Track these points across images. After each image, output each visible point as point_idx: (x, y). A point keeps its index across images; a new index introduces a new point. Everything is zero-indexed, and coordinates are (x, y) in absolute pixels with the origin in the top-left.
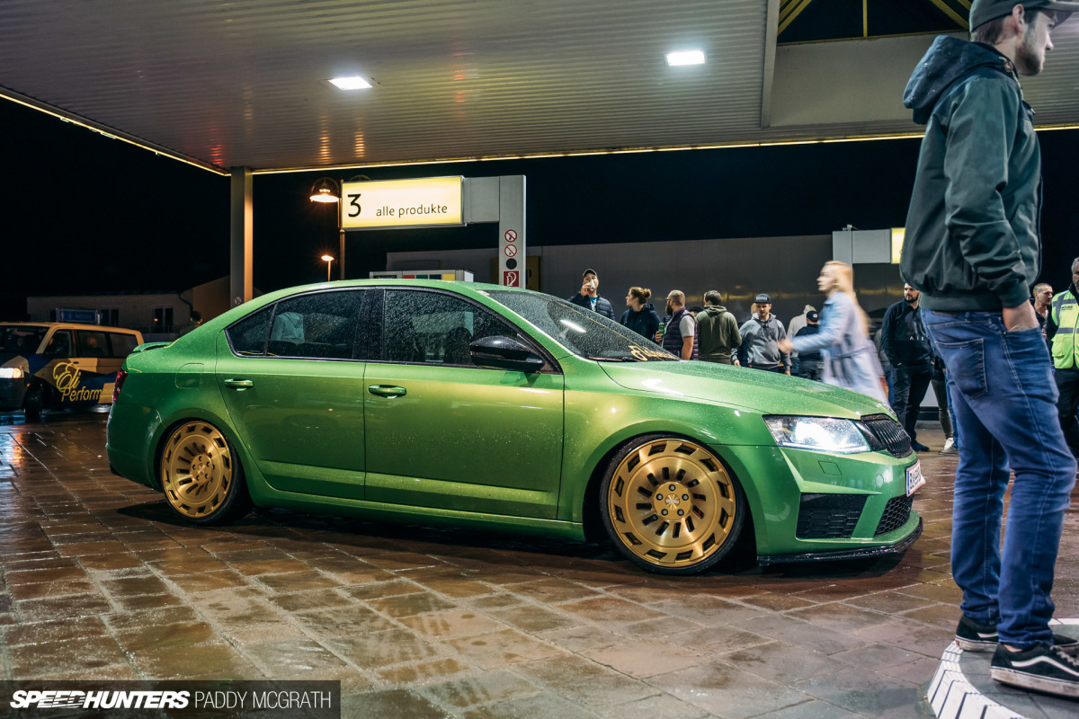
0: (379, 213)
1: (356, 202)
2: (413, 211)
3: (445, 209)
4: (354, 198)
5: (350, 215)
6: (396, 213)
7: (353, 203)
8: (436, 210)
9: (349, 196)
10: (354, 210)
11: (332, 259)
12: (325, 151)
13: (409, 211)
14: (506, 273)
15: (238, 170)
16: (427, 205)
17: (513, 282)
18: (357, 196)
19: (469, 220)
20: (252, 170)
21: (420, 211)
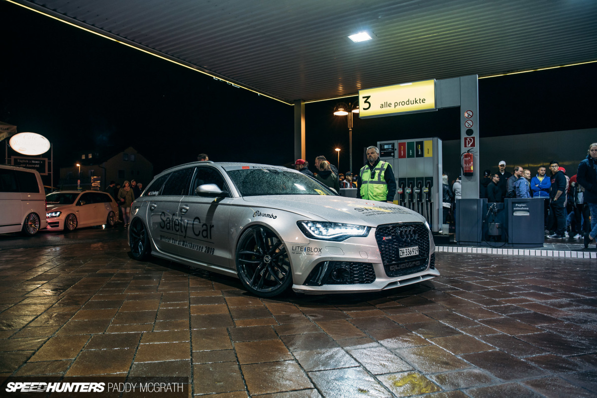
0: (382, 106)
1: (367, 101)
2: (403, 103)
3: (423, 101)
4: (366, 99)
5: (364, 109)
6: (393, 106)
7: (366, 102)
8: (418, 102)
9: (363, 98)
10: (367, 105)
11: (340, 150)
12: (341, 88)
13: (400, 103)
14: (466, 139)
15: (298, 101)
16: (412, 99)
17: (471, 144)
18: (368, 97)
19: (439, 107)
20: (305, 101)
21: (408, 103)
